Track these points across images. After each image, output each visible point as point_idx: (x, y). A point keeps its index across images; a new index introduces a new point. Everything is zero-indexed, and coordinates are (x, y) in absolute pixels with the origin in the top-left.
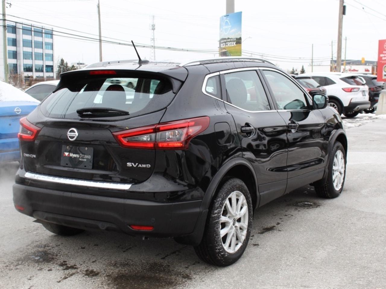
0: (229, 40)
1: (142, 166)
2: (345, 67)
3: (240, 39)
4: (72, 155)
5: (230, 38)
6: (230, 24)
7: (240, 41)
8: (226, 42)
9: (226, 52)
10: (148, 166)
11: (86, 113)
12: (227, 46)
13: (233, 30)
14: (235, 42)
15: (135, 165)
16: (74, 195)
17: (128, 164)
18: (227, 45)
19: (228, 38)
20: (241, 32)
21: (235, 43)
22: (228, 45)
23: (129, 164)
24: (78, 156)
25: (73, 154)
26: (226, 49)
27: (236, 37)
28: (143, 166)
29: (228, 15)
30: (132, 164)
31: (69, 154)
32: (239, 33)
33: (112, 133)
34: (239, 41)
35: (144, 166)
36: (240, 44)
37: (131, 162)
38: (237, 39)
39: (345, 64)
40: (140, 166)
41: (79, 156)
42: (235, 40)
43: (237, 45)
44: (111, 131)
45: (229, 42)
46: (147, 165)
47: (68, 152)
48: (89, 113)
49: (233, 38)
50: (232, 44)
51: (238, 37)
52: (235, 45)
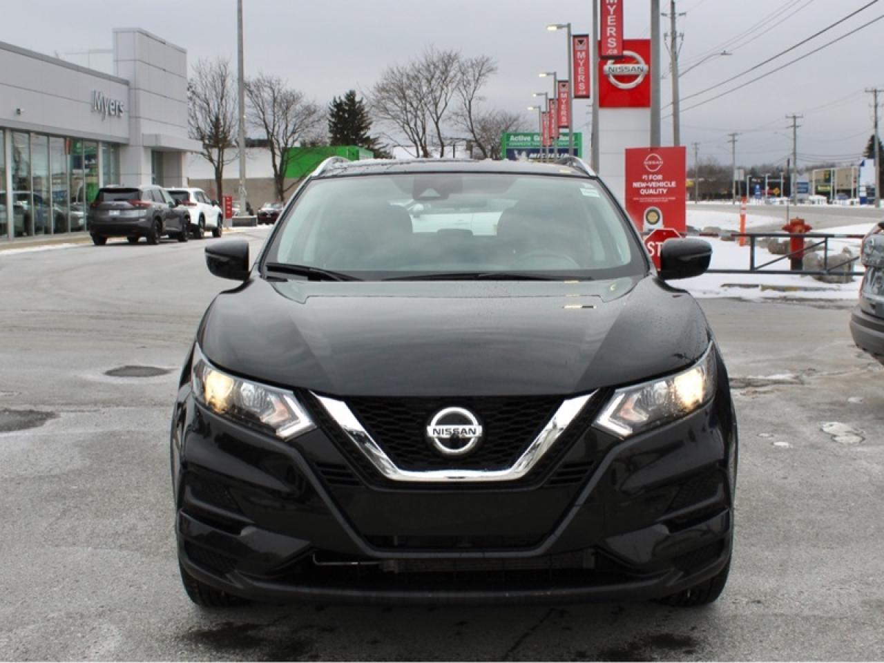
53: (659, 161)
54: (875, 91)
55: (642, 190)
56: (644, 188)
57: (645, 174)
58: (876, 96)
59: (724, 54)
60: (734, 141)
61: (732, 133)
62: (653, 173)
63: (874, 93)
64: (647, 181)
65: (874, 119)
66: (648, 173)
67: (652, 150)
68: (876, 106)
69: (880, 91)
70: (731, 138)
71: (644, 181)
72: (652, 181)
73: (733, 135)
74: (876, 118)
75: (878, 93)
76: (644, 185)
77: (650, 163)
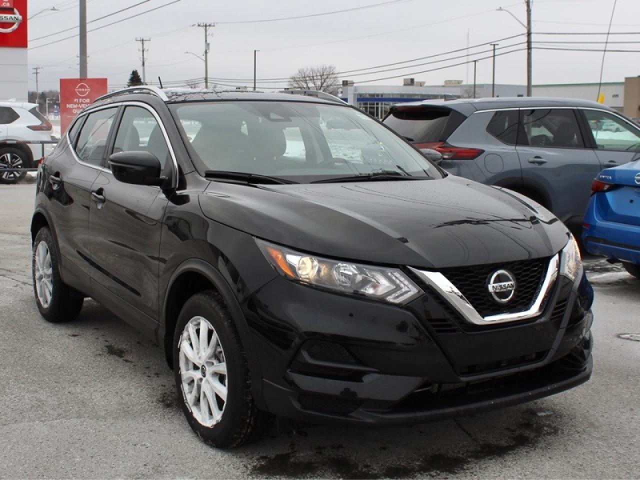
53: (87, 88)
54: (143, 40)
55: (74, 110)
56: (75, 108)
57: (77, 98)
58: (143, 44)
59: (54, 9)
60: (37, 73)
61: (35, 67)
62: (83, 98)
63: (141, 42)
64: (79, 103)
65: (142, 59)
66: (79, 98)
67: (81, 80)
68: (143, 51)
69: (145, 40)
70: (35, 71)
71: (75, 103)
72: (82, 103)
73: (36, 69)
74: (143, 59)
75: (144, 42)
76: (75, 106)
77: (80, 90)
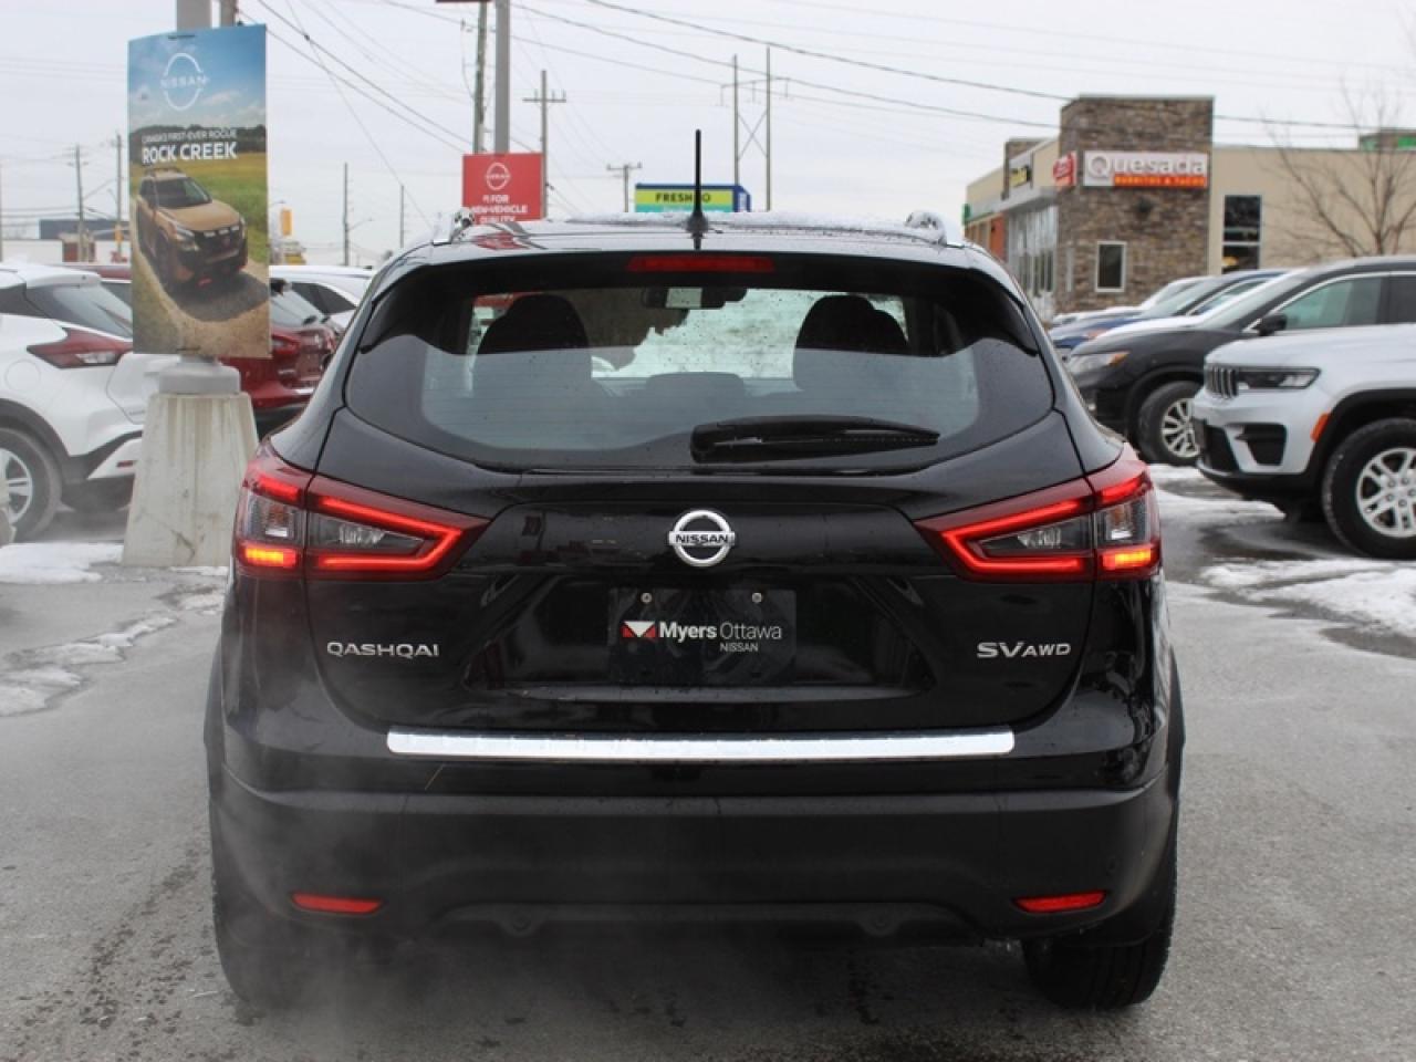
0: (198, 135)
1: (1037, 650)
2: (119, 246)
3: (261, 131)
4: (669, 630)
5: (205, 124)
6: (199, 70)
7: (258, 140)
8: (179, 144)
9: (180, 181)
10: (1063, 649)
11: (736, 442)
12: (185, 158)
13: (221, 97)
14: (234, 144)
15: (1011, 649)
16: (731, 806)
17: (981, 647)
18: (187, 152)
19: (195, 128)
20: (263, 104)
21: (230, 149)
22: (193, 153)
23: (987, 650)
24: (712, 633)
25: (682, 624)
26: (178, 171)
27: (239, 125)
28: (1042, 653)
29: (190, 32)
30: (998, 648)
31: (656, 628)
32: (253, 107)
33: (911, 522)
34: (252, 141)
35: (1046, 650)
36: (260, 154)
37: (997, 641)
38: (240, 131)
39: (118, 236)
40: (1031, 650)
41: (718, 632)
42: (233, 134)
43: (244, 155)
44: (905, 516)
45: (200, 142)
46: (1060, 645)
47: (645, 619)
48: (754, 440)
49: (221, 126)
50: (216, 150)
51: (250, 124)
52: (234, 156)
